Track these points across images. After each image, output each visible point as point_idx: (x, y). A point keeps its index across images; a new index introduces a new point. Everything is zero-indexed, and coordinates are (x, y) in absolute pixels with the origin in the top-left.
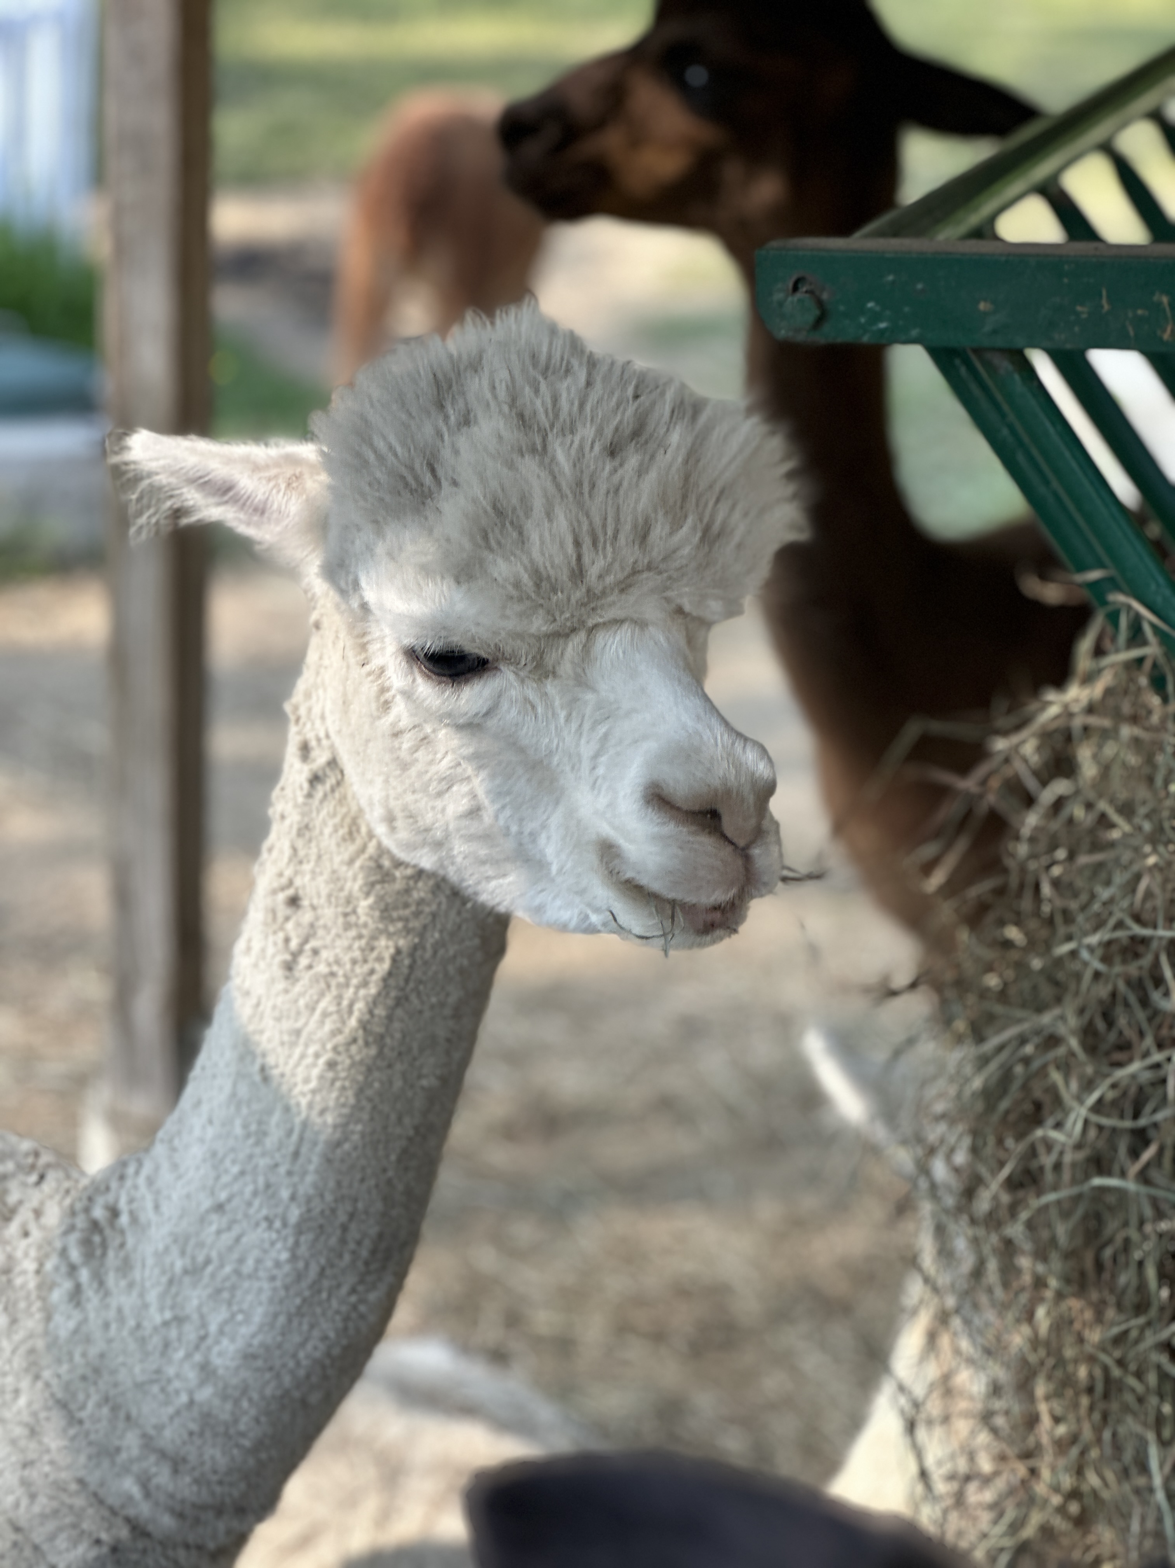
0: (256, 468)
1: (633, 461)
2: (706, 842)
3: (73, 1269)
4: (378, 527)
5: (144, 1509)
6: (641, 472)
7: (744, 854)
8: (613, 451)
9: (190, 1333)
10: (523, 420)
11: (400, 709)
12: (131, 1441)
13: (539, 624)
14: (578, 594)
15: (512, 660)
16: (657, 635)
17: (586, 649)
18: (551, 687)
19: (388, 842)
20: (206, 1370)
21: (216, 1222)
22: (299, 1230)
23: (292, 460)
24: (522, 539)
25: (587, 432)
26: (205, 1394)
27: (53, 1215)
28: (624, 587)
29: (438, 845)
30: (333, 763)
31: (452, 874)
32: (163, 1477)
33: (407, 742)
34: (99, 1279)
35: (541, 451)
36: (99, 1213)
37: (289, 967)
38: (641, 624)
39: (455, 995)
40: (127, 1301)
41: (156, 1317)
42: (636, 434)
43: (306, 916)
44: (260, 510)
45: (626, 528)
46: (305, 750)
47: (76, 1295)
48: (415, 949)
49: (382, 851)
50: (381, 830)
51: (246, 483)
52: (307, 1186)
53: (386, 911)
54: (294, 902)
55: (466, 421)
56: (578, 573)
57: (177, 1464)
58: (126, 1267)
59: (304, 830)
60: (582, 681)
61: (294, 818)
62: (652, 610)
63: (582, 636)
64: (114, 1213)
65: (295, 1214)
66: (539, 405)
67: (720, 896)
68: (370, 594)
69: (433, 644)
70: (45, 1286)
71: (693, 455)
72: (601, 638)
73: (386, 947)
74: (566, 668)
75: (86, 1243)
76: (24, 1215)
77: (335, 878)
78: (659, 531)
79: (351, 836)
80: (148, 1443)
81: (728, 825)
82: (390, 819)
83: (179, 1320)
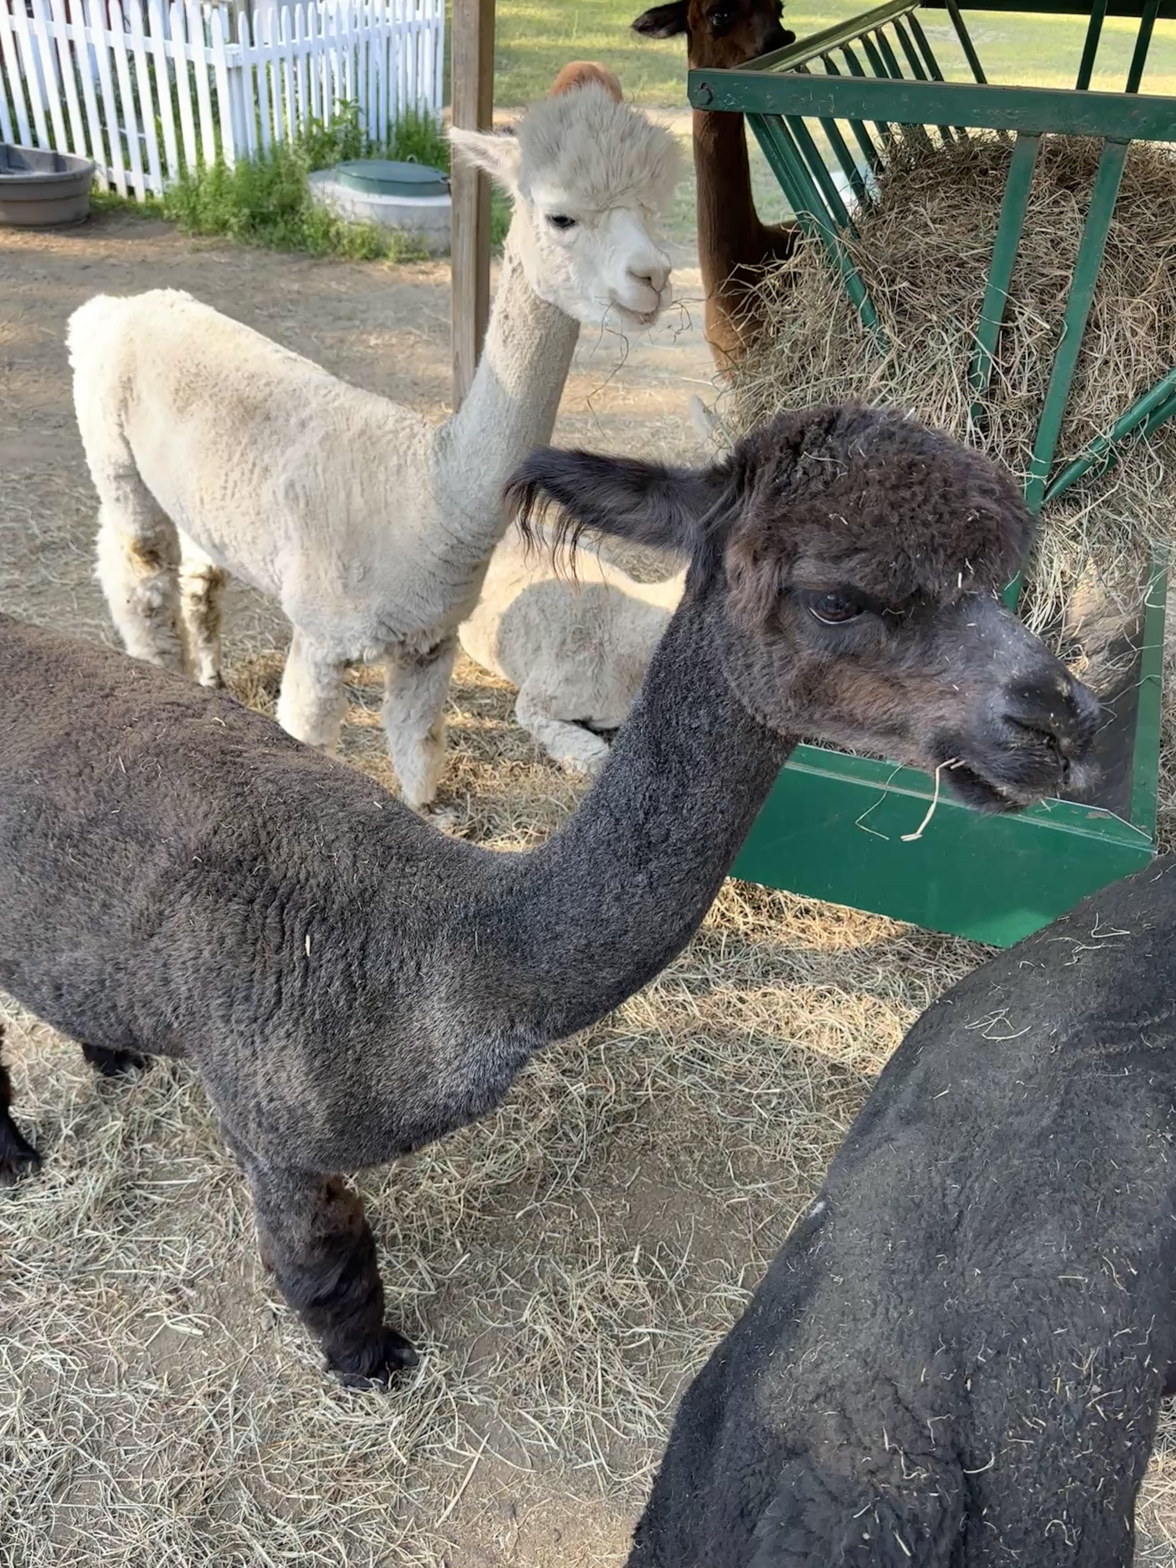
0: (495, 145)
1: (628, 143)
2: (646, 289)
3: (436, 454)
4: (538, 168)
5: (461, 534)
6: (632, 146)
7: (658, 294)
8: (622, 140)
9: (475, 474)
10: (590, 126)
11: (544, 239)
12: (457, 511)
13: (592, 207)
14: (607, 195)
15: (584, 221)
16: (634, 214)
17: (609, 217)
18: (596, 231)
19: (538, 292)
20: (480, 486)
21: (483, 435)
22: (510, 437)
23: (508, 143)
24: (588, 171)
25: (613, 132)
26: (480, 495)
27: (429, 436)
28: (622, 193)
29: (555, 292)
30: (520, 264)
31: (559, 304)
32: (467, 523)
33: (545, 252)
34: (444, 456)
35: (597, 139)
36: (444, 434)
37: (505, 341)
38: (629, 209)
39: (560, 352)
40: (455, 464)
41: (464, 469)
42: (631, 134)
43: (511, 323)
44: (496, 162)
45: (625, 169)
46: (511, 259)
47: (437, 462)
48: (547, 335)
49: (537, 297)
50: (535, 287)
51: (492, 151)
52: (512, 422)
53: (537, 320)
54: (506, 317)
55: (571, 125)
56: (607, 187)
57: (472, 519)
58: (453, 453)
59: (510, 290)
60: (607, 230)
61: (506, 286)
62: (633, 204)
63: (606, 213)
64: (449, 434)
65: (508, 432)
66: (596, 120)
67: (649, 310)
68: (534, 196)
69: (556, 214)
70: (427, 460)
71: (649, 144)
72: (614, 212)
73: (537, 333)
74: (601, 224)
75: (440, 444)
76: (420, 436)
77: (520, 308)
78: (636, 172)
79: (525, 292)
80: (463, 511)
81: (654, 283)
82: (539, 283)
83: (471, 470)
